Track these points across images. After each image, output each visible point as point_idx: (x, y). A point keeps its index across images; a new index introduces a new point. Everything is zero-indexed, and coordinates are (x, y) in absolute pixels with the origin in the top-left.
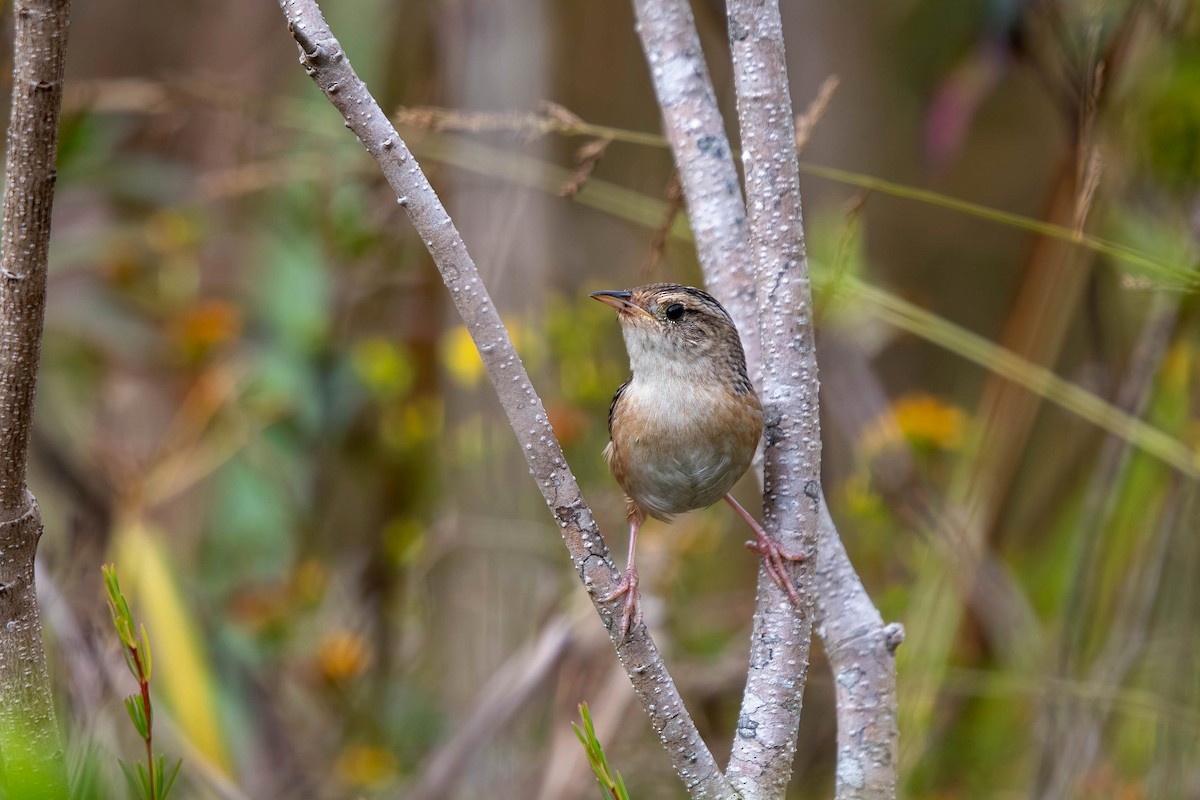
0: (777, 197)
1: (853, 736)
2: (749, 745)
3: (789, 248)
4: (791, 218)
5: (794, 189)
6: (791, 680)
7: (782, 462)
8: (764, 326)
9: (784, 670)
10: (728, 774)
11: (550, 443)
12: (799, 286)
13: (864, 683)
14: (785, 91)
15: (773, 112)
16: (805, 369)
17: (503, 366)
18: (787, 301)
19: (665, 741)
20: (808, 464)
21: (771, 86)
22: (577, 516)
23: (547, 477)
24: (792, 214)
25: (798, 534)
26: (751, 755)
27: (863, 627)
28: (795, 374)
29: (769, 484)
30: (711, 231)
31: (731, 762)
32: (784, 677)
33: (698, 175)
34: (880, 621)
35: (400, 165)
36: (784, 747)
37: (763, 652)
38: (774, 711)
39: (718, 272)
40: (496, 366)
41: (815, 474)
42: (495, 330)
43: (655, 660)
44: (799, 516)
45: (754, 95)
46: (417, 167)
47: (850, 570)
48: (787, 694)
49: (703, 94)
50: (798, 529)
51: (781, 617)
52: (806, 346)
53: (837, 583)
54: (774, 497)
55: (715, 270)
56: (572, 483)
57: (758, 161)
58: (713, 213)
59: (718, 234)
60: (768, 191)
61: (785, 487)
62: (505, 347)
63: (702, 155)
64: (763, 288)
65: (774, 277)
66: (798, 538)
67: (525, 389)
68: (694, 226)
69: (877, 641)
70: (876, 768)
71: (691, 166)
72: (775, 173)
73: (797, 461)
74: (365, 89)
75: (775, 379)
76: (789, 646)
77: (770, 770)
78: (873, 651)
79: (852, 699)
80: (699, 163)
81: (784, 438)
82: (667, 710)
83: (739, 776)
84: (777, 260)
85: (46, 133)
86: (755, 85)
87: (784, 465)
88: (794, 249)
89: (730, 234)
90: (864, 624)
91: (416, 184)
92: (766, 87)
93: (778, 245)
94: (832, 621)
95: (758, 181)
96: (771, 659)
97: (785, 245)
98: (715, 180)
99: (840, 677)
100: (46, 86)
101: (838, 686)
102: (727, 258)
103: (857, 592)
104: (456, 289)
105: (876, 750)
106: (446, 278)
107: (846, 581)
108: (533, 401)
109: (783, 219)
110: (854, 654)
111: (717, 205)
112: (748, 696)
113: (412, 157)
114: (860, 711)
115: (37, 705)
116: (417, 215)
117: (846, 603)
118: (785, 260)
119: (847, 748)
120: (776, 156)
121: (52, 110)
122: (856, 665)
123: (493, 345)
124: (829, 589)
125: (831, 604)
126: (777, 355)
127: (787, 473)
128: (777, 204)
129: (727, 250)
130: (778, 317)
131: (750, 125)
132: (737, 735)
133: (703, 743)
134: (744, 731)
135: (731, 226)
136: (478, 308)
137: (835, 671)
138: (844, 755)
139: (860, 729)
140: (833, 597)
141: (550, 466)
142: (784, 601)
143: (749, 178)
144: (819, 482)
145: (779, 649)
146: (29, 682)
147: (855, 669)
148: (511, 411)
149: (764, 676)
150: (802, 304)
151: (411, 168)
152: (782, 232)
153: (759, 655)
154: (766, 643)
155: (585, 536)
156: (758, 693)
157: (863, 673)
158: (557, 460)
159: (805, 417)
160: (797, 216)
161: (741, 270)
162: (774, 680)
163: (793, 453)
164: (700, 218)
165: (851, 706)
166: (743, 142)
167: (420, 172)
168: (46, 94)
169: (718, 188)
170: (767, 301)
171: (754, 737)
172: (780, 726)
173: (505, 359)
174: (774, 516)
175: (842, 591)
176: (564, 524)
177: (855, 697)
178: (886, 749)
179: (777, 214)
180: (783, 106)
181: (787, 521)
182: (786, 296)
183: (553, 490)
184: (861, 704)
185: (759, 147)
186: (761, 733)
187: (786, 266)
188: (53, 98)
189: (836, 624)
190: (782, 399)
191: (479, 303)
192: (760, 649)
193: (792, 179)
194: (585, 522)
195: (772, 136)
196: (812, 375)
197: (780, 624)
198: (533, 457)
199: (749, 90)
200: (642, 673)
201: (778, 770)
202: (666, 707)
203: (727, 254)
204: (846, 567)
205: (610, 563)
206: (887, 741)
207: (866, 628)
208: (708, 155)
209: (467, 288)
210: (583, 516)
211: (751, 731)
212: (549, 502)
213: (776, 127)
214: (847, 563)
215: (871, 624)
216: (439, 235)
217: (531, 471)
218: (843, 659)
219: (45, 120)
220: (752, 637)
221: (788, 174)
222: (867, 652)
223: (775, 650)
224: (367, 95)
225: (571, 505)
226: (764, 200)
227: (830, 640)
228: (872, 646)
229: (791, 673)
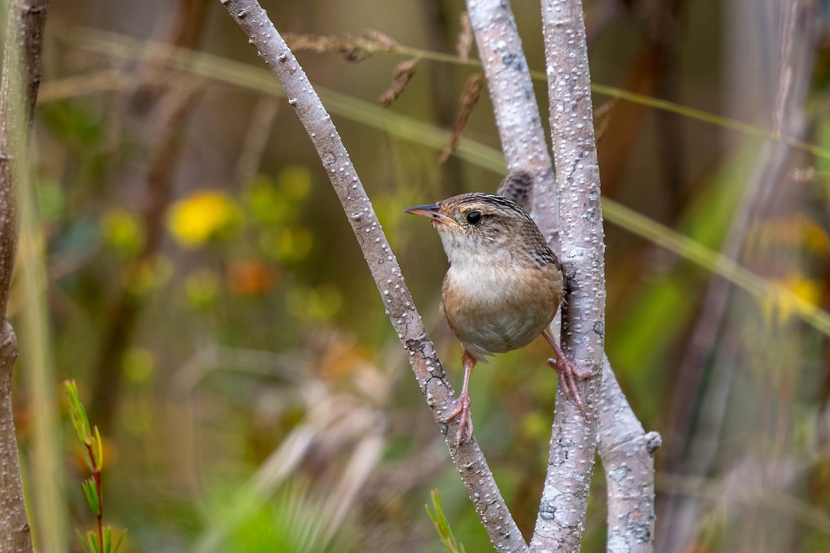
0: (574, 102)
1: (621, 519)
2: (549, 525)
3: (583, 141)
4: (585, 118)
5: (587, 95)
6: (582, 475)
7: (577, 307)
8: (563, 201)
9: (577, 467)
10: (532, 547)
11: (403, 290)
12: (591, 170)
13: (630, 478)
14: (581, 19)
15: (572, 36)
16: (595, 235)
17: (368, 230)
18: (582, 182)
19: (486, 521)
20: (597, 309)
21: (571, 16)
22: (423, 347)
23: (398, 317)
24: (586, 115)
25: (588, 362)
26: (550, 532)
27: (630, 434)
28: (587, 239)
29: (565, 323)
30: (514, 127)
31: (534, 538)
32: (577, 473)
33: (503, 85)
34: (642, 430)
35: (292, 74)
36: (576, 527)
37: (560, 453)
38: (568, 499)
39: (518, 159)
40: (362, 230)
41: (601, 316)
42: (362, 203)
43: (480, 458)
44: (589, 348)
45: (558, 22)
46: (304, 76)
47: (619, 391)
48: (579, 486)
49: (507, 22)
50: (588, 359)
51: (574, 426)
52: (596, 217)
53: (610, 401)
54: (569, 333)
55: (516, 157)
56: (418, 321)
57: (560, 73)
58: (515, 113)
59: (518, 130)
60: (568, 97)
61: (579, 326)
62: (370, 216)
63: (506, 68)
64: (562, 172)
65: (572, 163)
66: (588, 366)
67: (385, 249)
68: (498, 123)
69: (640, 445)
70: (639, 543)
71: (497, 77)
72: (573, 83)
73: (588, 306)
74: (266, 15)
75: (571, 242)
76: (580, 449)
77: (566, 544)
78: (637, 453)
79: (620, 490)
80: (503, 75)
81: (578, 288)
82: (488, 498)
83: (541, 549)
84: (574, 151)
85: (34, 47)
86: (558, 15)
87: (578, 309)
88: (587, 142)
89: (528, 130)
90: (630, 432)
91: (304, 89)
92: (567, 17)
93: (575, 139)
94: (605, 429)
95: (560, 89)
96: (567, 458)
97: (580, 139)
98: (516, 88)
99: (611, 473)
100: (35, 10)
101: (609, 480)
102: (526, 148)
103: (624, 407)
104: (333, 171)
105: (639, 529)
106: (325, 162)
107: (616, 399)
108: (390, 258)
109: (579, 118)
110: (622, 455)
111: (518, 107)
112: (548, 487)
113: (301, 68)
114: (627, 499)
115: (11, 489)
116: (304, 113)
117: (616, 416)
118: (581, 150)
119: (616, 528)
120: (574, 70)
121: (39, 28)
122: (624, 464)
123: (361, 214)
124: (603, 405)
125: (605, 416)
126: (573, 224)
127: (581, 315)
128: (575, 107)
129: (525, 142)
130: (574, 195)
131: (554, 45)
132: (539, 518)
133: (514, 523)
134: (545, 514)
135: (529, 123)
136: (350, 186)
137: (606, 469)
138: (614, 533)
139: (627, 513)
140: (605, 411)
141: (402, 308)
142: (577, 414)
143: (553, 87)
144: (604, 322)
145: (573, 451)
146: (6, 471)
147: (623, 467)
148: (373, 266)
149: (561, 472)
150: (593, 184)
151: (300, 76)
152: (578, 129)
153: (557, 455)
154: (562, 447)
155: (428, 362)
156: (556, 485)
157: (629, 470)
158: (408, 304)
159: (594, 272)
160: (589, 116)
161: (536, 157)
162: (569, 475)
163: (585, 299)
164: (504, 117)
165: (620, 495)
166: (548, 59)
167: (307, 80)
168: (36, 16)
169: (519, 94)
170: (566, 182)
171: (553, 519)
172: (573, 511)
173: (369, 225)
174: (569, 348)
175: (613, 406)
176: (412, 353)
177: (623, 489)
178: (647, 529)
179: (574, 115)
180: (580, 31)
181: (580, 352)
182: (580, 178)
183: (404, 326)
184: (628, 494)
185: (561, 62)
186: (558, 516)
187: (581, 156)
188: (41, 19)
189: (608, 432)
190: (577, 258)
191: (350, 181)
192: (558, 451)
193: (586, 88)
194: (428, 352)
195: (571, 54)
196: (599, 239)
197: (574, 431)
198: (389, 301)
199: (553, 19)
200: (469, 469)
201: (571, 545)
202: (488, 495)
203: (525, 145)
204: (616, 388)
205: (447, 383)
206: (648, 523)
207: (632, 435)
208: (511, 69)
209: (342, 169)
210: (427, 347)
211: (550, 515)
212: (400, 336)
213: (574, 48)
214: (617, 385)
215: (635, 433)
216: (321, 128)
217: (387, 312)
218: (613, 459)
219: (34, 37)
220: (551, 442)
221: (583, 84)
222: (633, 454)
223: (570, 452)
224: (267, 20)
225: (418, 338)
226: (564, 104)
227: (603, 444)
228: (636, 449)
229: (581, 469)
